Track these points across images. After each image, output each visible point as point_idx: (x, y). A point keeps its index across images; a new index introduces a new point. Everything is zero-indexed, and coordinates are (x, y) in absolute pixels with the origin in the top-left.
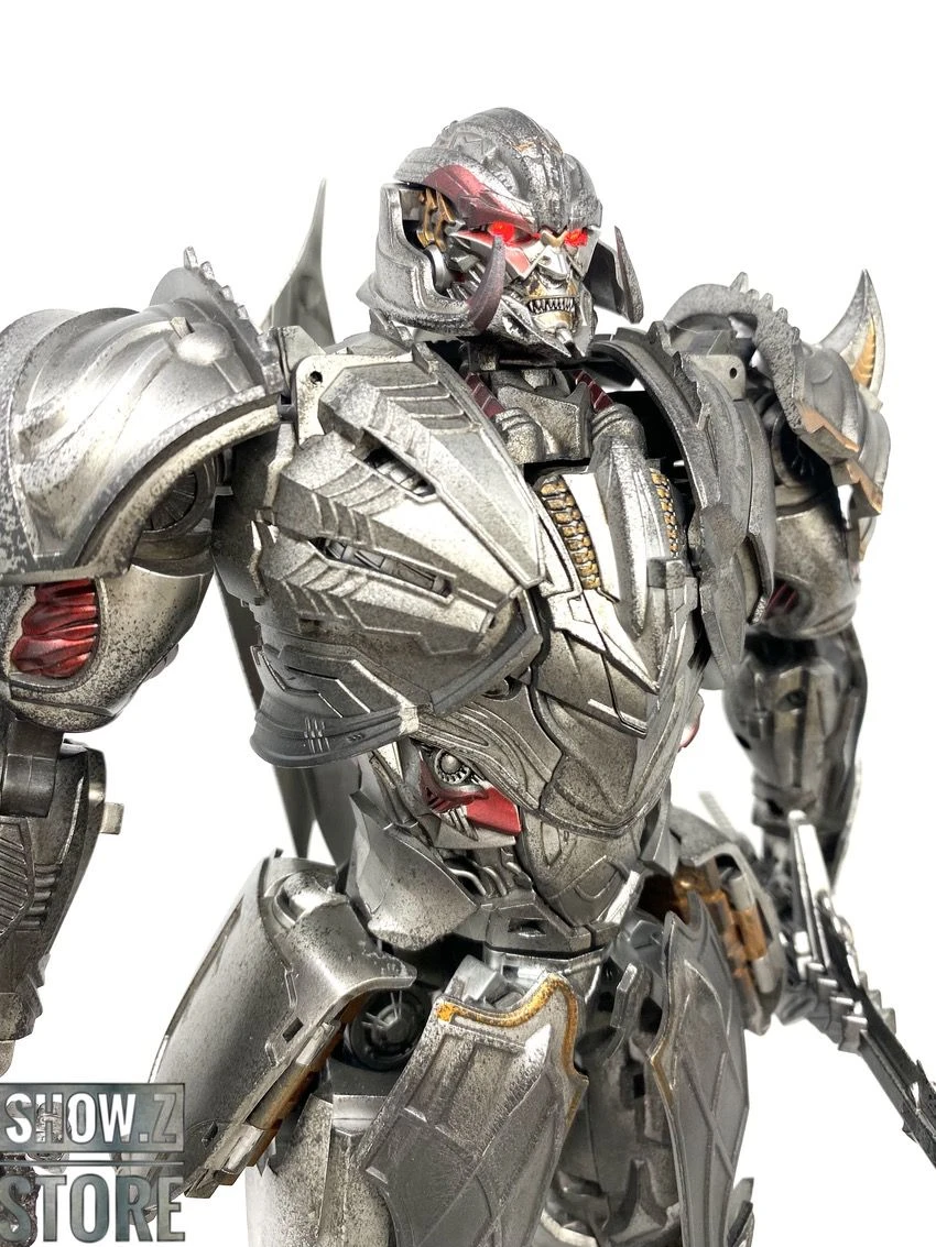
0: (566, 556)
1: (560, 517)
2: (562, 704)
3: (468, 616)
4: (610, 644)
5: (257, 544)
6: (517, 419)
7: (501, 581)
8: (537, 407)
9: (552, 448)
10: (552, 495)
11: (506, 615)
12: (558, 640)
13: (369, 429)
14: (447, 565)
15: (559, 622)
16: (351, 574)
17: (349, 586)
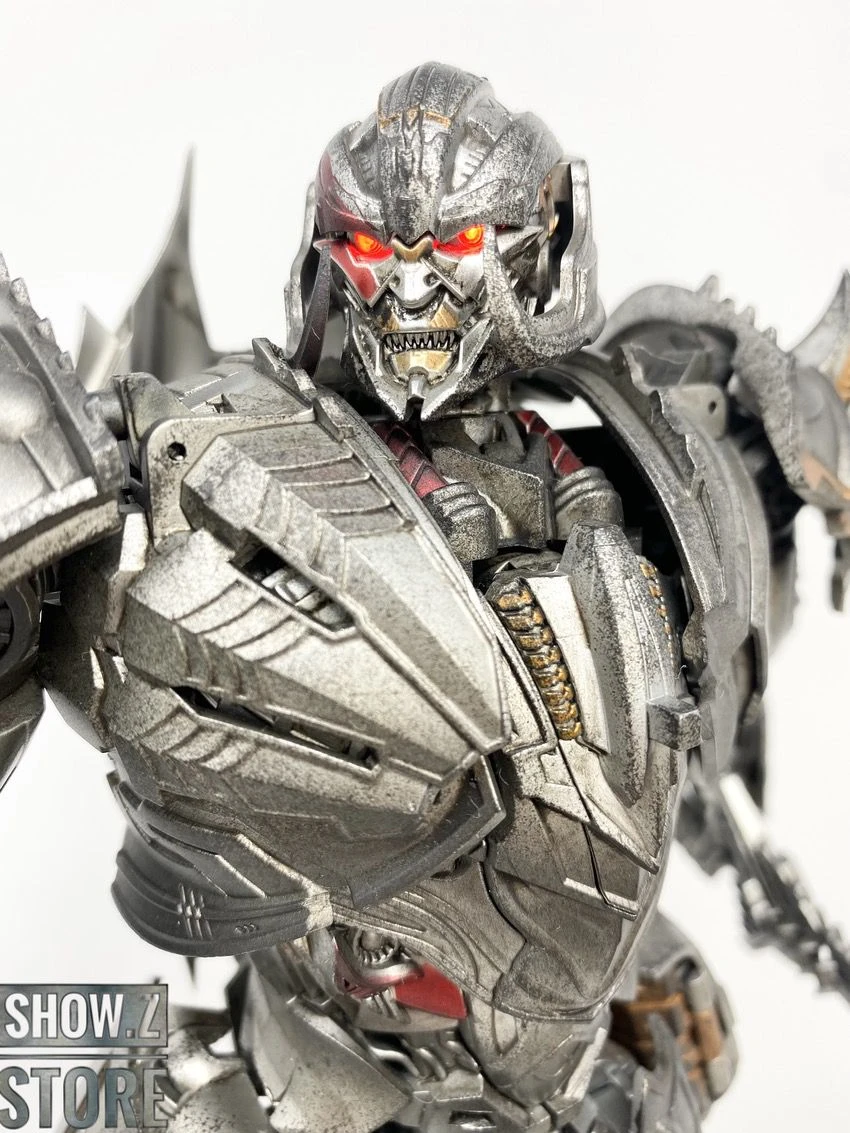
0: (534, 696)
1: (525, 639)
2: (531, 886)
4: (595, 813)
5: (99, 682)
6: (463, 500)
7: (444, 742)
8: (485, 476)
9: (506, 530)
10: (515, 610)
12: (526, 811)
13: (255, 530)
14: (372, 728)
16: (230, 738)
17: (229, 756)
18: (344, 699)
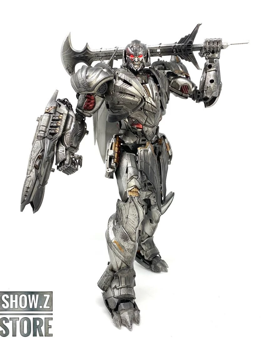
0: (146, 93)
1: (145, 88)
2: (147, 111)
3: (136, 99)
4: (152, 103)
5: (111, 94)
6: (140, 78)
7: (140, 95)
9: (144, 82)
10: (144, 86)
11: (140, 99)
12: (146, 103)
13: (124, 79)
15: (146, 100)
16: (124, 96)
18: (132, 91)
